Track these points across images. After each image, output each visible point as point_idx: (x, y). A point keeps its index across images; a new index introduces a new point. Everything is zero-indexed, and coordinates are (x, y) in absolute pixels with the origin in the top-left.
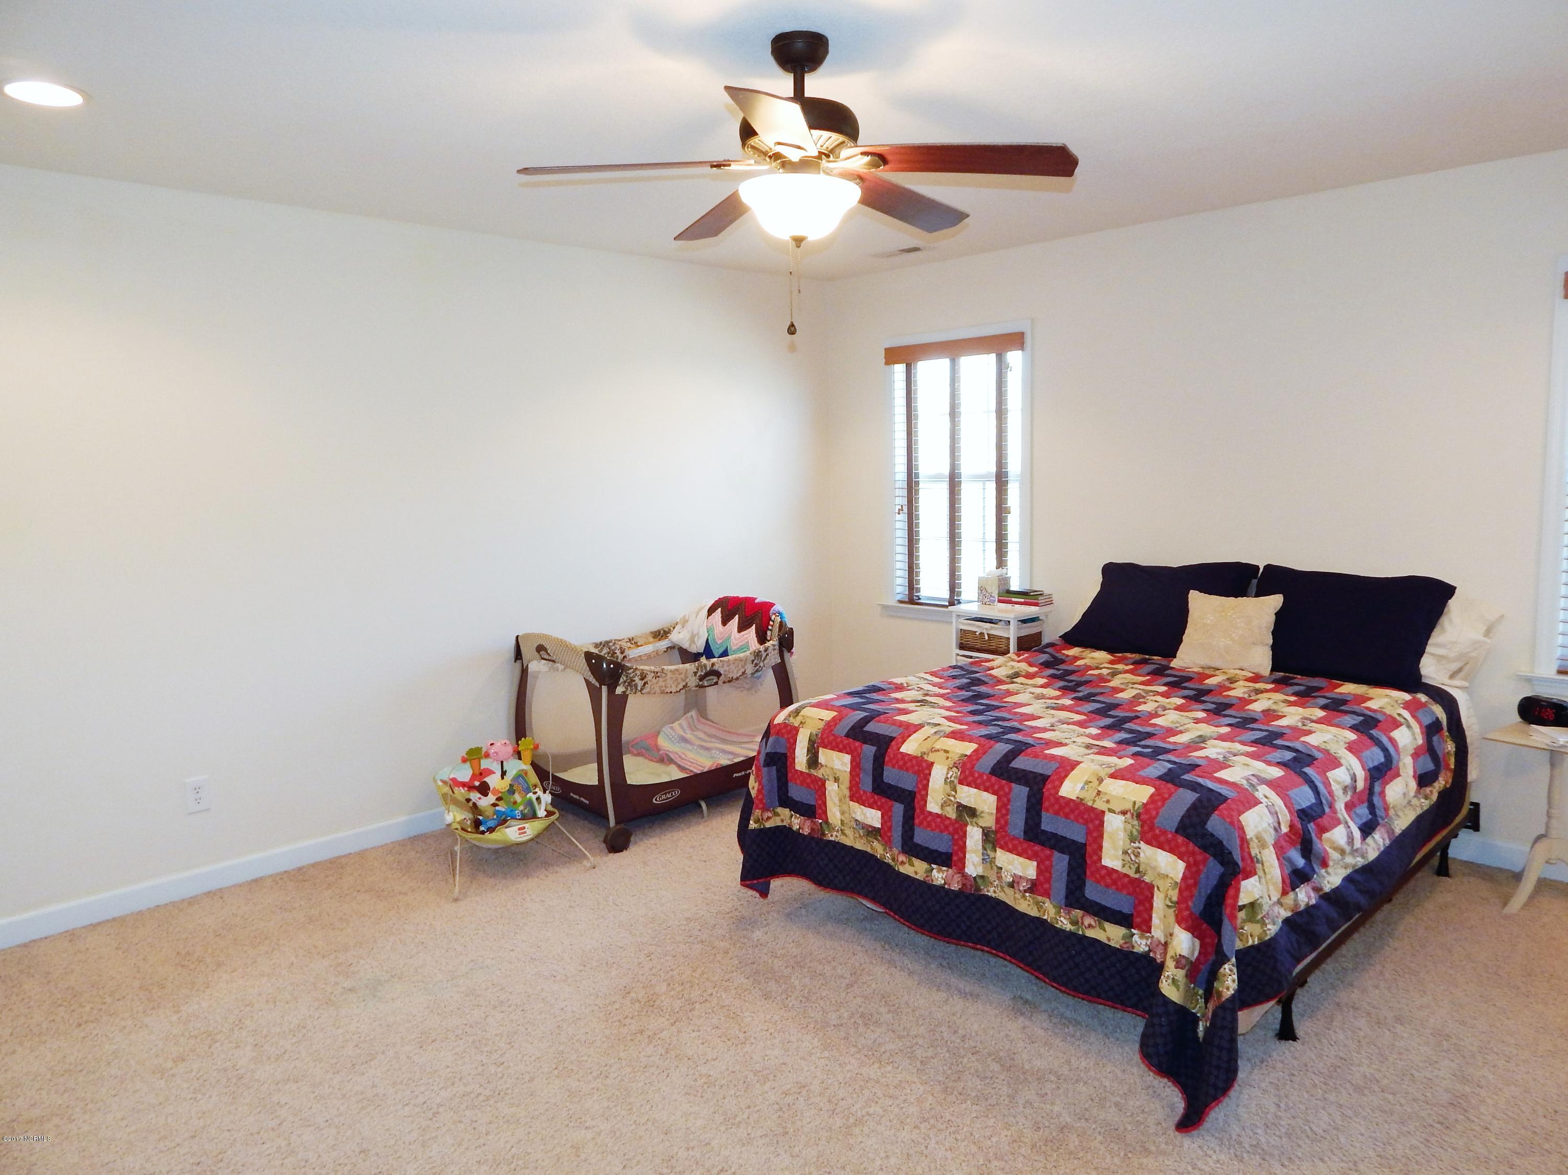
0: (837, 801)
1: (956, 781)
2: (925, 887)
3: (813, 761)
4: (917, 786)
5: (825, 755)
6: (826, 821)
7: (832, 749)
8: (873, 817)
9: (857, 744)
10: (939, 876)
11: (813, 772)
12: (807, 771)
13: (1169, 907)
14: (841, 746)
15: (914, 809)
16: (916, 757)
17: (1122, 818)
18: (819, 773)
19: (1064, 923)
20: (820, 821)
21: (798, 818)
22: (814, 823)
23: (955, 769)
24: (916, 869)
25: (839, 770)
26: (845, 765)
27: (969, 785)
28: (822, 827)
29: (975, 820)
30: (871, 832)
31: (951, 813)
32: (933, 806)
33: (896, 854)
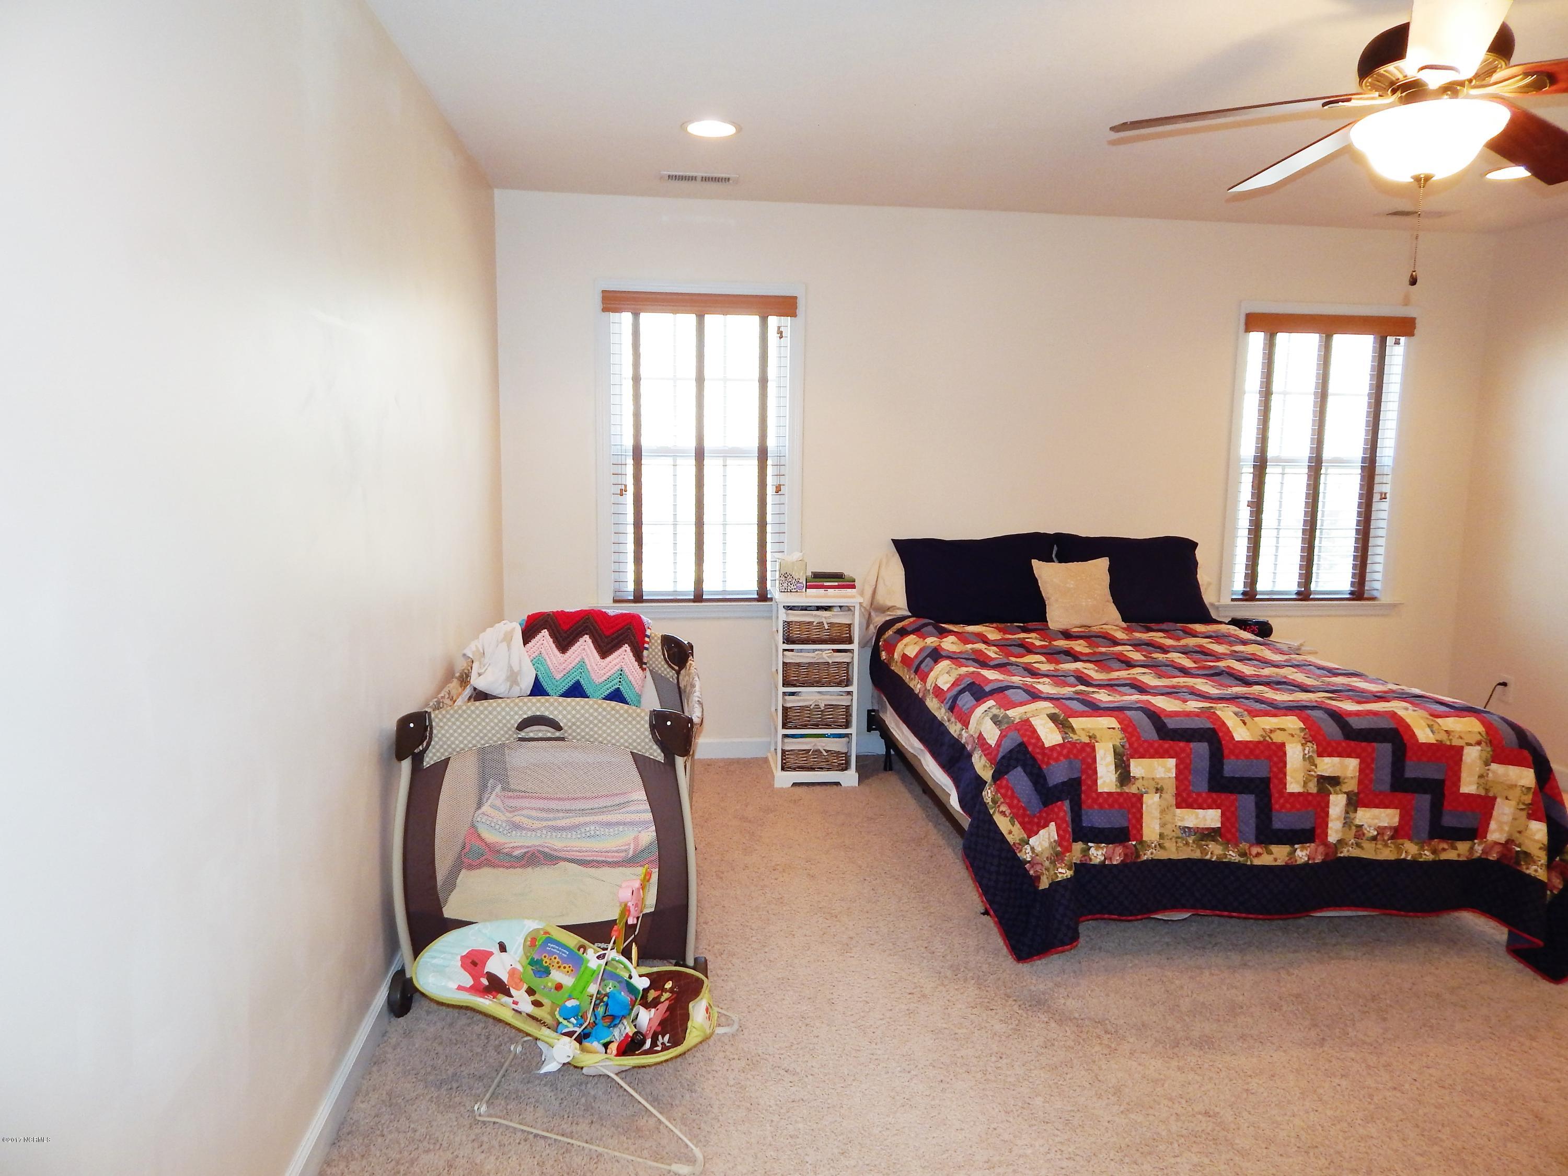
0: (1157, 814)
1: (1315, 755)
2: (1290, 870)
3: (1124, 776)
4: (1271, 771)
5: (1138, 767)
6: (1141, 841)
7: (1152, 757)
8: (1211, 818)
9: (1182, 744)
10: (1302, 854)
11: (1126, 789)
12: (1119, 790)
13: (1522, 810)
14: (1152, 751)
15: (1269, 796)
16: (1259, 742)
17: (1479, 748)
18: (1133, 789)
19: (1428, 855)
20: (1134, 843)
21: (1102, 848)
22: (1126, 847)
23: (1309, 744)
24: (1277, 855)
25: (1162, 779)
26: (1169, 770)
27: (1330, 755)
28: (1136, 849)
29: (1338, 788)
30: (1207, 835)
31: (1313, 788)
32: (1294, 786)
33: (1247, 848)
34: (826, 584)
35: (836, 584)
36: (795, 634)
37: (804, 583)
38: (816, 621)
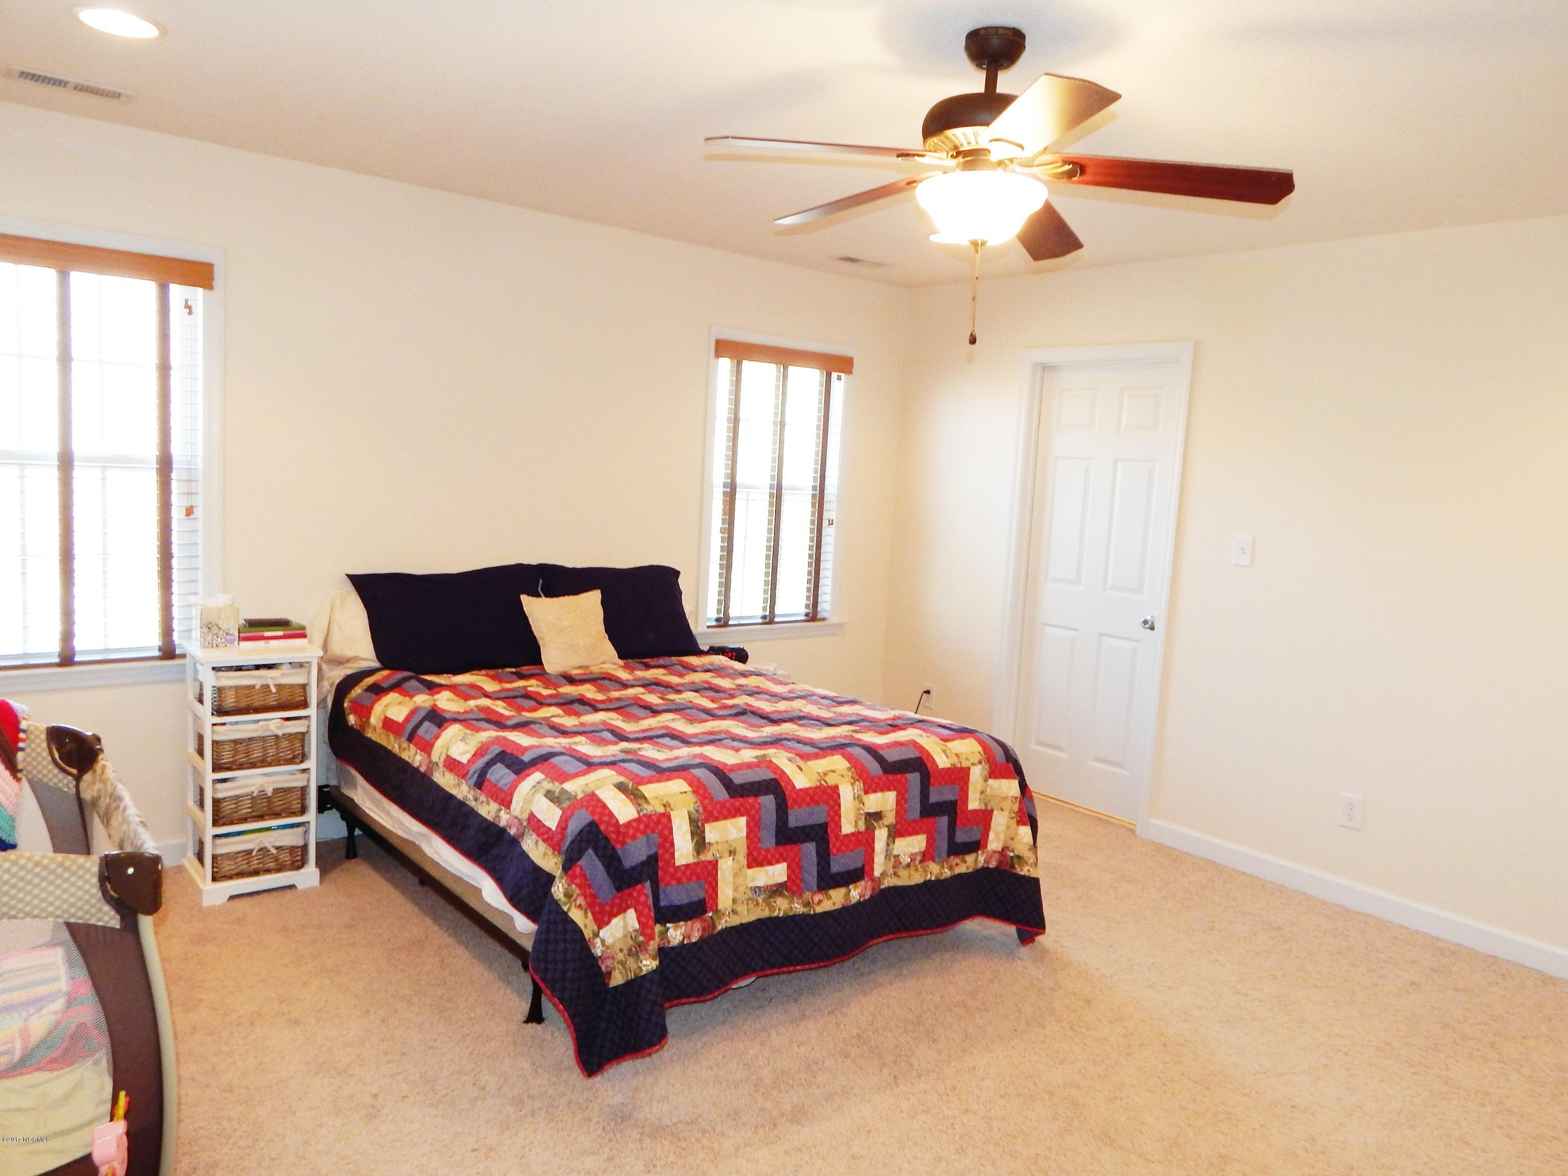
0: (730, 878)
1: (862, 793)
2: (848, 912)
3: (701, 844)
4: (829, 815)
5: (712, 832)
6: (716, 911)
7: (726, 818)
8: (778, 873)
9: (751, 800)
10: (856, 893)
11: (703, 858)
12: (696, 860)
13: (1012, 817)
14: (725, 812)
15: (827, 842)
16: (817, 788)
17: (980, 767)
18: (707, 856)
19: (947, 873)
20: (710, 914)
21: (681, 927)
22: (705, 921)
23: (857, 783)
24: (835, 899)
25: (734, 840)
26: (740, 830)
27: (875, 791)
28: (713, 920)
29: (881, 823)
30: (776, 890)
31: (862, 827)
32: (847, 828)
33: (810, 897)
34: (267, 634)
35: (280, 633)
36: (230, 701)
37: (236, 634)
38: (258, 683)
